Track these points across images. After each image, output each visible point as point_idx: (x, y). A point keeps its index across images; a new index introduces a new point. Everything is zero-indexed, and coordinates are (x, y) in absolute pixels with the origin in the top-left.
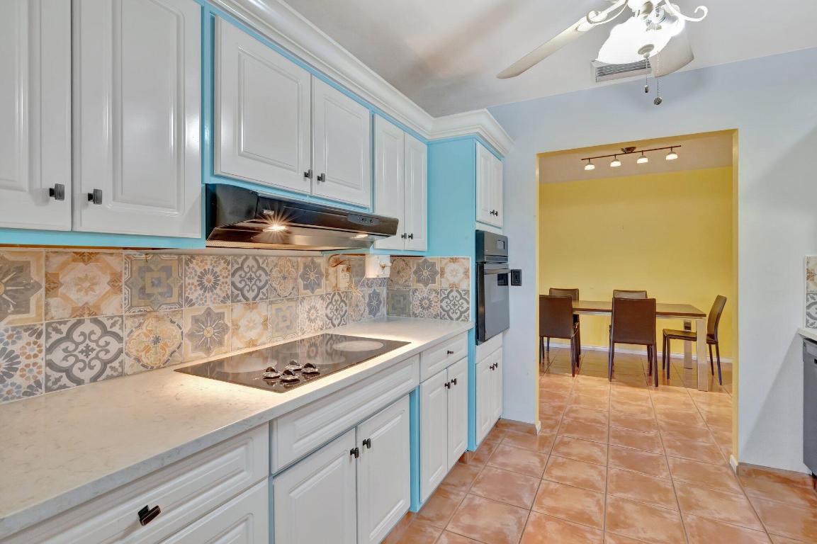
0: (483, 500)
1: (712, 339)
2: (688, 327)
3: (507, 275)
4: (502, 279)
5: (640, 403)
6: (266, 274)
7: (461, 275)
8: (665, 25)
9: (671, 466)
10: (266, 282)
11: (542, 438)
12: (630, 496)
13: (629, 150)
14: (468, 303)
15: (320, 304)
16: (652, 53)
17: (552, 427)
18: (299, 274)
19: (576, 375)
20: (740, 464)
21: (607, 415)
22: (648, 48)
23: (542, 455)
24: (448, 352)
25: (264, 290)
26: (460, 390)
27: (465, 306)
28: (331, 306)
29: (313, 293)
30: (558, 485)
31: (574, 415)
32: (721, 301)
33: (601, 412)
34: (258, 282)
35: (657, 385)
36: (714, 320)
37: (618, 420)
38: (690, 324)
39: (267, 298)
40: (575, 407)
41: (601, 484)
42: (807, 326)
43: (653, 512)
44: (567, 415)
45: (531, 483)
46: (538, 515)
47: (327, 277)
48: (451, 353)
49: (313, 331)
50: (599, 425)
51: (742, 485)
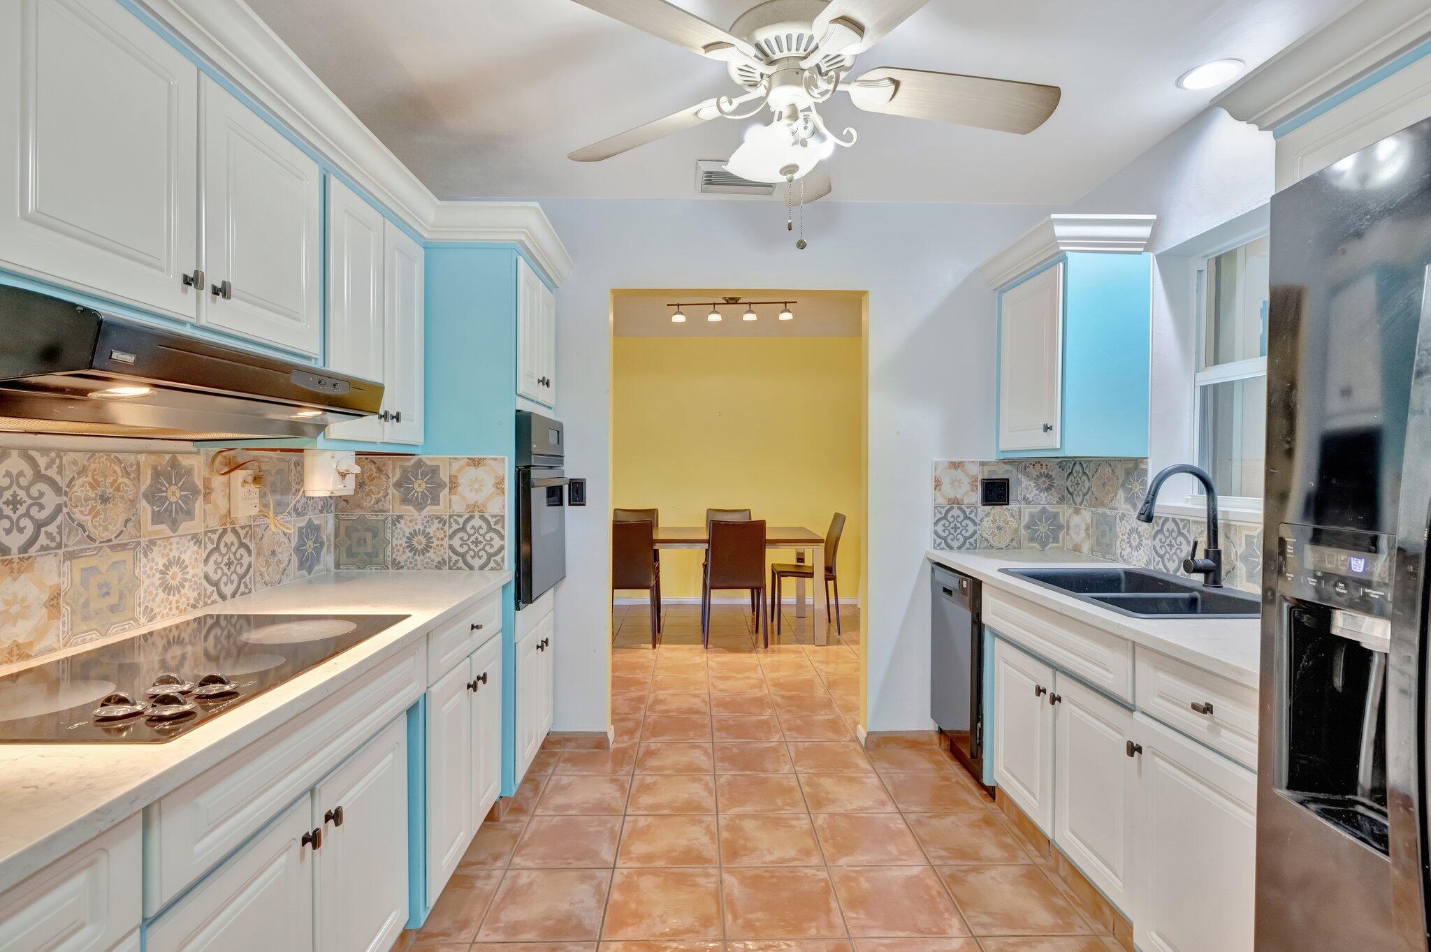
0: (534, 874)
1: (830, 573)
2: (800, 559)
3: (561, 488)
4: (554, 495)
5: (747, 674)
6: (58, 490)
7: (489, 488)
8: (812, 142)
9: (793, 754)
10: (58, 509)
11: (617, 751)
12: (749, 808)
13: (733, 301)
14: (502, 537)
15: (190, 553)
16: (796, 176)
17: (631, 732)
18: (142, 490)
19: (657, 645)
20: (869, 734)
21: (707, 699)
22: (790, 169)
23: (621, 778)
24: (473, 627)
25: (52, 528)
26: (490, 692)
27: (497, 543)
28: (215, 556)
29: (174, 531)
30: (650, 819)
31: (662, 707)
32: (839, 520)
33: (697, 696)
34: (34, 511)
35: (766, 646)
36: (831, 547)
37: (723, 704)
38: (803, 554)
39: (59, 546)
40: (662, 694)
41: (709, 802)
42: (934, 548)
43: (778, 822)
44: (651, 708)
45: (609, 825)
46: (625, 871)
47: (207, 495)
48: (477, 627)
49: (174, 611)
50: (697, 716)
51: (871, 760)
